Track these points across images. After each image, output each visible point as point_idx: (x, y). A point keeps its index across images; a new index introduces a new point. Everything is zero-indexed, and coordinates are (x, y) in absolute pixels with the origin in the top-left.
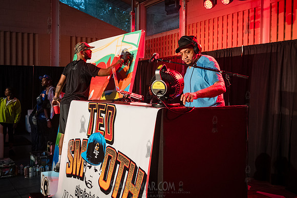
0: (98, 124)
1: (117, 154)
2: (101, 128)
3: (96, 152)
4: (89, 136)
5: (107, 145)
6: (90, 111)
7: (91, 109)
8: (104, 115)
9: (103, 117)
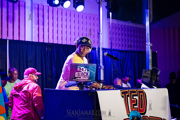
0: (131, 104)
1: (149, 118)
2: (135, 107)
6: (123, 97)
7: (124, 95)
8: (137, 97)
9: (136, 99)
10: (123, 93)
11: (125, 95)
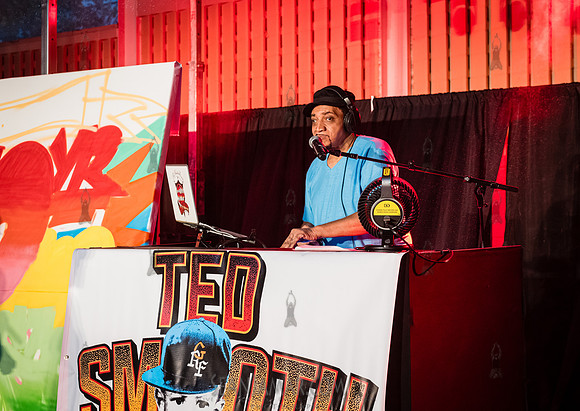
0: (193, 299)
1: (270, 359)
2: (208, 308)
3: (198, 364)
4: (164, 331)
5: (234, 343)
6: (159, 271)
7: (164, 266)
8: (218, 278)
9: (214, 281)
10: (160, 260)
11: (170, 268)
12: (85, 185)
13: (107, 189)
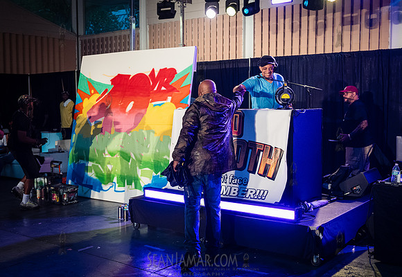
1: (248, 143)
12: (163, 88)
13: (171, 90)
